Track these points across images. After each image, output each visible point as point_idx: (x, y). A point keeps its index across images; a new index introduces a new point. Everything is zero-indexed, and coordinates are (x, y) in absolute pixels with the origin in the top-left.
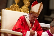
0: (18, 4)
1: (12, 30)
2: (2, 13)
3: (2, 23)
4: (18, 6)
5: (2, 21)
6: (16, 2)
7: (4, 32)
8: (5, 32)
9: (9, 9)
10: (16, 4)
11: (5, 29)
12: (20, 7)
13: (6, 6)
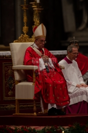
0: (27, 34)
1: (24, 65)
2: (11, 48)
3: (13, 59)
5: (12, 56)
6: (25, 32)
7: (17, 69)
8: (19, 69)
9: (17, 42)
11: (17, 65)
12: (30, 37)
13: (15, 38)
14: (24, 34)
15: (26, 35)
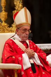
0: (5, 22)
4: (6, 24)
6: (3, 19)
10: (4, 22)
12: (10, 26)
14: (2, 22)
15: (4, 24)
